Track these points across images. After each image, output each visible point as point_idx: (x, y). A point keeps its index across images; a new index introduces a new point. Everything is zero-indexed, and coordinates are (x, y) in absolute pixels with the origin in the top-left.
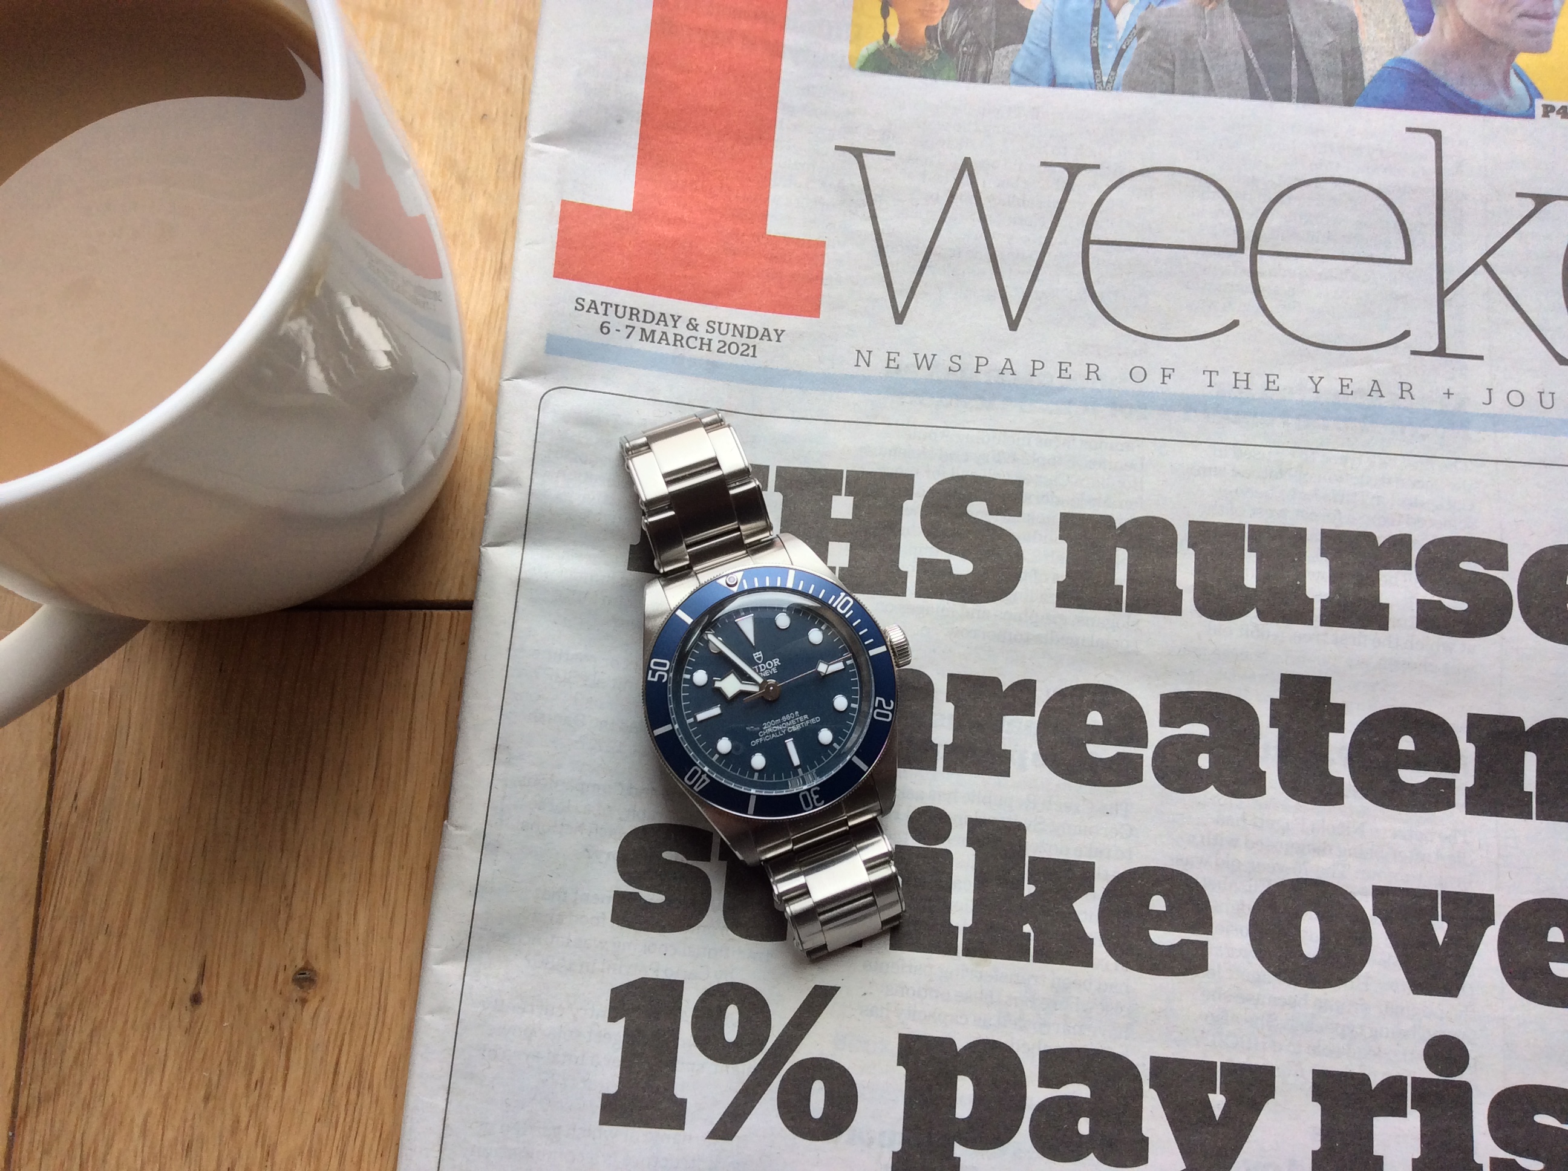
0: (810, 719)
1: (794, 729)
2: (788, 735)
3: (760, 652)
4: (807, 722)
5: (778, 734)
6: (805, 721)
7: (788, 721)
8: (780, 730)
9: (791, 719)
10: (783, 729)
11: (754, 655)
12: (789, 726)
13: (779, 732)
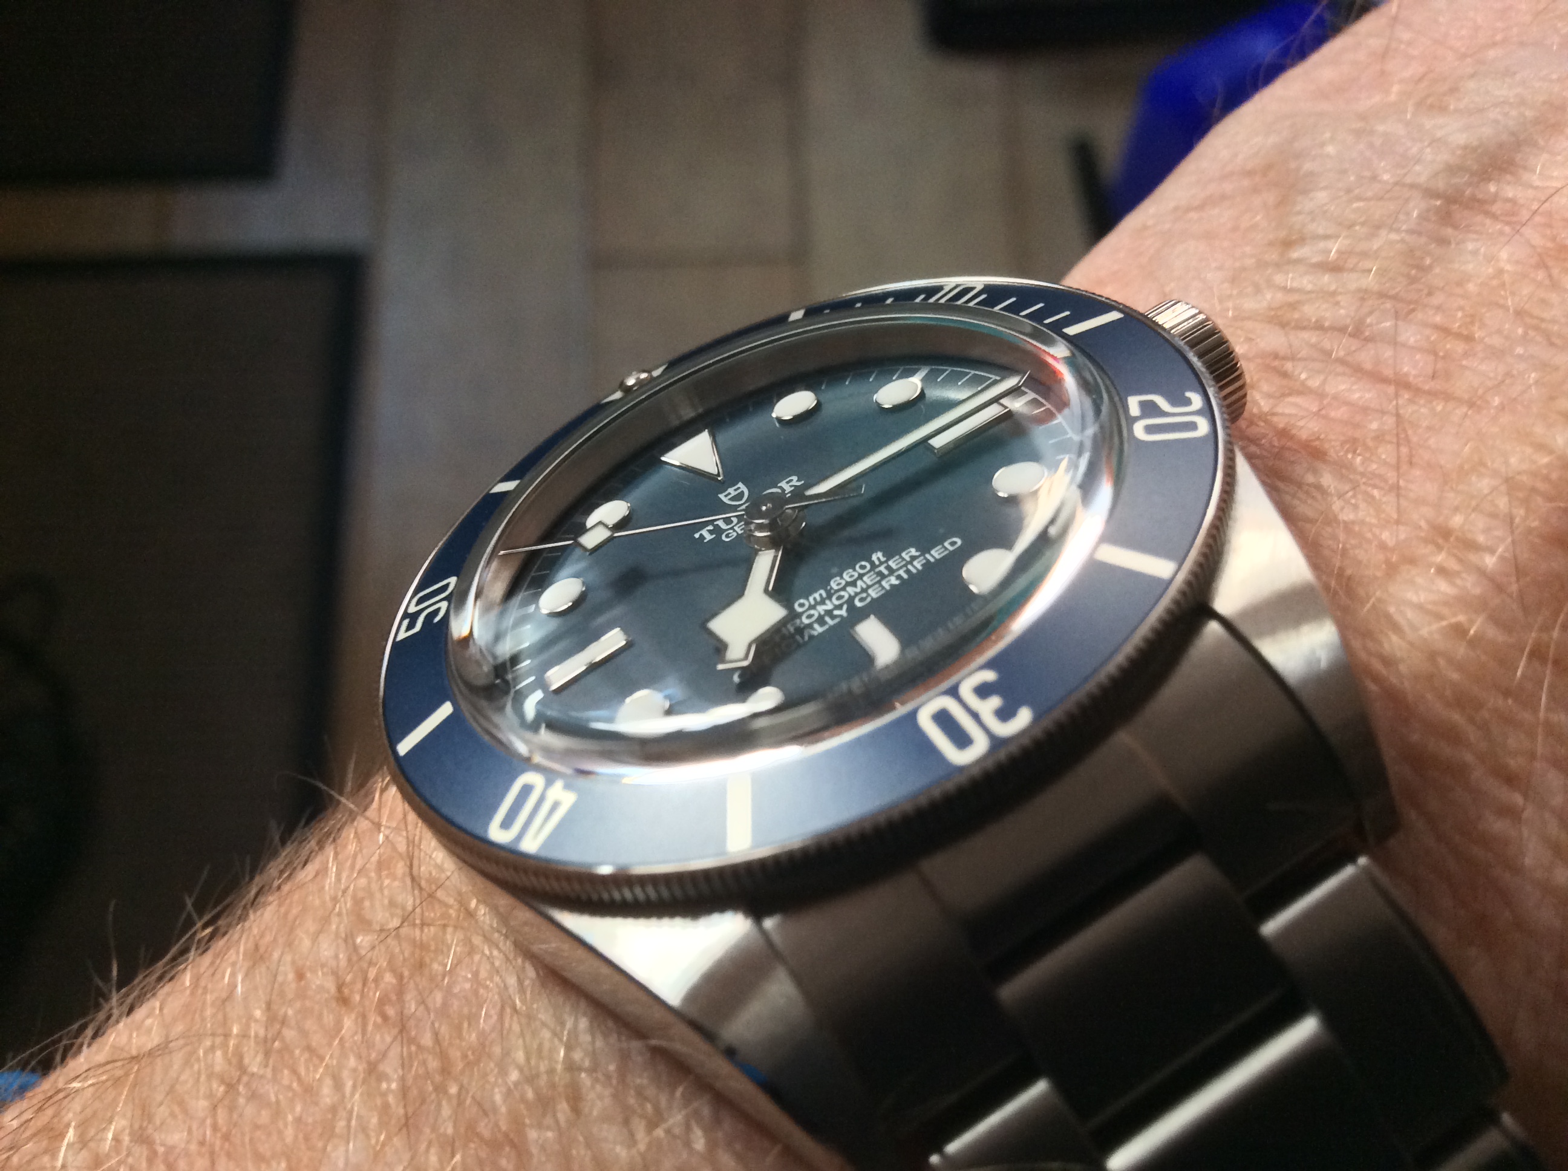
0: (925, 550)
1: (874, 593)
2: (857, 615)
3: (740, 485)
4: (918, 565)
5: (825, 623)
6: (911, 563)
7: (853, 584)
8: (829, 613)
9: (861, 576)
10: (840, 607)
11: (722, 496)
12: (857, 594)
13: (827, 619)
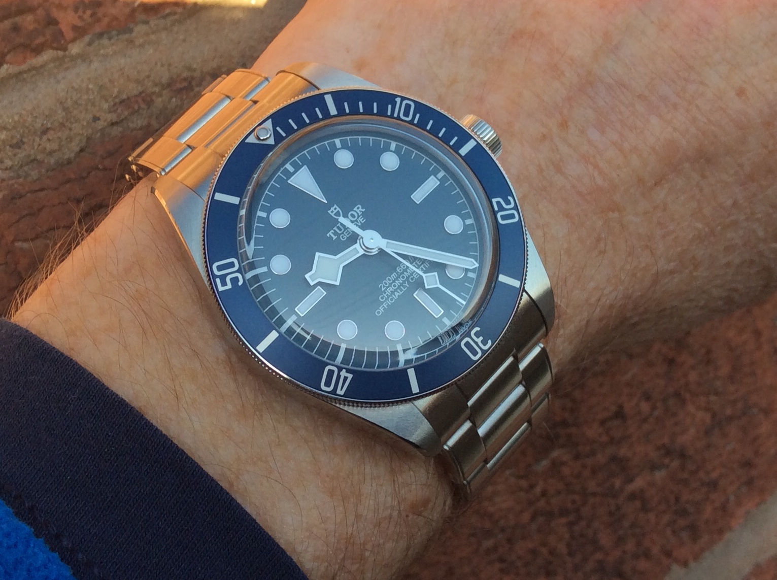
2: (413, 286)
8: (401, 284)
12: (409, 276)
13: (401, 287)
